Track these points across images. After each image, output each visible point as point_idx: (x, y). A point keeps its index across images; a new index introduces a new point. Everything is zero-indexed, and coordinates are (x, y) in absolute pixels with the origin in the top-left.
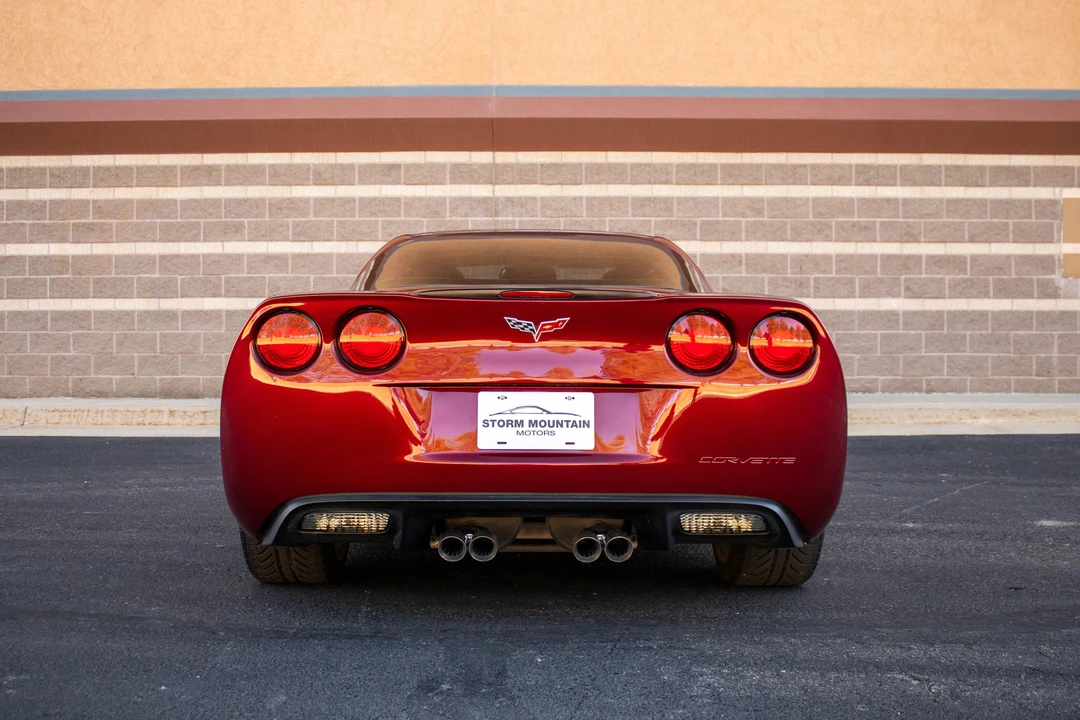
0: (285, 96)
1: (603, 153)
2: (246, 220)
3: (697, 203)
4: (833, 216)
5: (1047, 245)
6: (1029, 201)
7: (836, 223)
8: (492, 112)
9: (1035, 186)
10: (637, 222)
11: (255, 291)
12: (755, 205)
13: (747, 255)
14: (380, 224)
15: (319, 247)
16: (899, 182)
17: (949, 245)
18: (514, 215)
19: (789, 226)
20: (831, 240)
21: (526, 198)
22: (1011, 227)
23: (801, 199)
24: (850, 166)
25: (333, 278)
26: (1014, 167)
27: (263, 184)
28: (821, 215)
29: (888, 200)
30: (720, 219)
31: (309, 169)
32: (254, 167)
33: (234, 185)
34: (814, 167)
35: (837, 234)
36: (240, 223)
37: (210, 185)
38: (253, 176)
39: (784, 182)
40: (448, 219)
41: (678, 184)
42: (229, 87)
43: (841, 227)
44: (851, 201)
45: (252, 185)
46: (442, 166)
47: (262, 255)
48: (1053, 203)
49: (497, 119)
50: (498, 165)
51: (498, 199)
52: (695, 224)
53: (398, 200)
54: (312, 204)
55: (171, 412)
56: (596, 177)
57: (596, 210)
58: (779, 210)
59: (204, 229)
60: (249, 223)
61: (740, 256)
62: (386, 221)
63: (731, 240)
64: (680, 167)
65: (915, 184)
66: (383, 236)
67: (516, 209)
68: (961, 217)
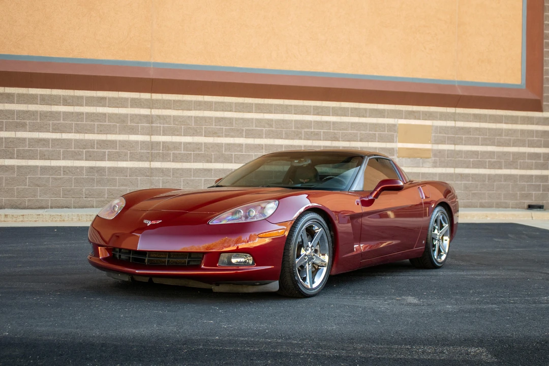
0: (48, 62)
1: (202, 96)
2: (28, 121)
3: (245, 120)
4: (303, 128)
5: (391, 144)
6: (384, 124)
7: (305, 131)
8: (152, 75)
9: (387, 118)
10: (217, 128)
11: (33, 157)
12: (269, 122)
13: (265, 145)
14: (96, 125)
15: (65, 136)
16: (331, 114)
17: (351, 142)
18: (160, 123)
19: (284, 133)
20: (302, 139)
21: (166, 116)
22: (377, 135)
23: (289, 120)
24: (311, 106)
25: (73, 151)
26: (379, 109)
27: (37, 104)
28: (298, 128)
29: (327, 122)
30: (254, 128)
31: (60, 98)
32: (32, 95)
33: (21, 103)
34: (295, 106)
35: (304, 136)
36: (24, 122)
37: (9, 103)
38: (32, 99)
39: (282, 112)
40: (129, 124)
41: (235, 112)
42: (19, 54)
43: (306, 133)
44: (311, 122)
45: (31, 104)
46: (126, 99)
47: (36, 139)
48: (394, 125)
49: (155, 79)
50: (153, 100)
51: (153, 115)
52: (243, 130)
53: (105, 114)
54: (62, 115)
55: (6, 215)
56: (199, 107)
57: (198, 122)
58: (280, 125)
59: (6, 125)
60: (29, 123)
61: (262, 145)
62: (99, 124)
63: (259, 138)
64: (237, 104)
65: (337, 115)
66: (97, 131)
67: (162, 121)
68: (357, 130)
